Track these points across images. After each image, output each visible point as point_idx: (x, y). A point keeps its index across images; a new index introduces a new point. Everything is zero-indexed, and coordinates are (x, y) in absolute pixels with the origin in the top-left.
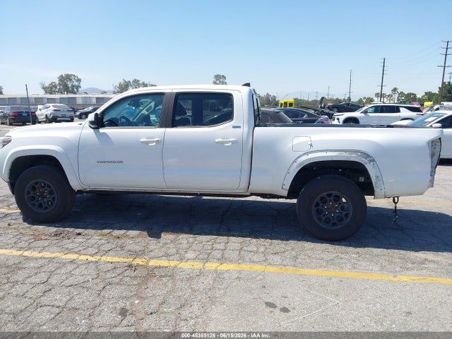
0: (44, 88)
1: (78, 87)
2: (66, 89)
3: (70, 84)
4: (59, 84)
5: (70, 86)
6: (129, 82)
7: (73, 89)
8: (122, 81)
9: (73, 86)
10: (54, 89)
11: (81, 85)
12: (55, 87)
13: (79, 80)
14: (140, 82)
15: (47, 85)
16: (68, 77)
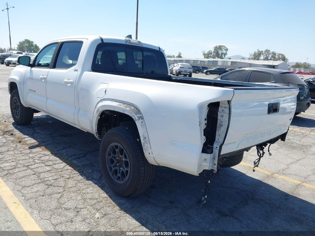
0: (204, 55)
1: (225, 54)
2: (217, 55)
3: (220, 52)
4: (214, 52)
5: (220, 53)
6: (262, 51)
7: (222, 56)
8: (256, 51)
9: (222, 53)
10: (210, 55)
11: (227, 53)
12: (211, 54)
13: (227, 50)
14: (270, 52)
15: (206, 52)
16: (220, 47)
